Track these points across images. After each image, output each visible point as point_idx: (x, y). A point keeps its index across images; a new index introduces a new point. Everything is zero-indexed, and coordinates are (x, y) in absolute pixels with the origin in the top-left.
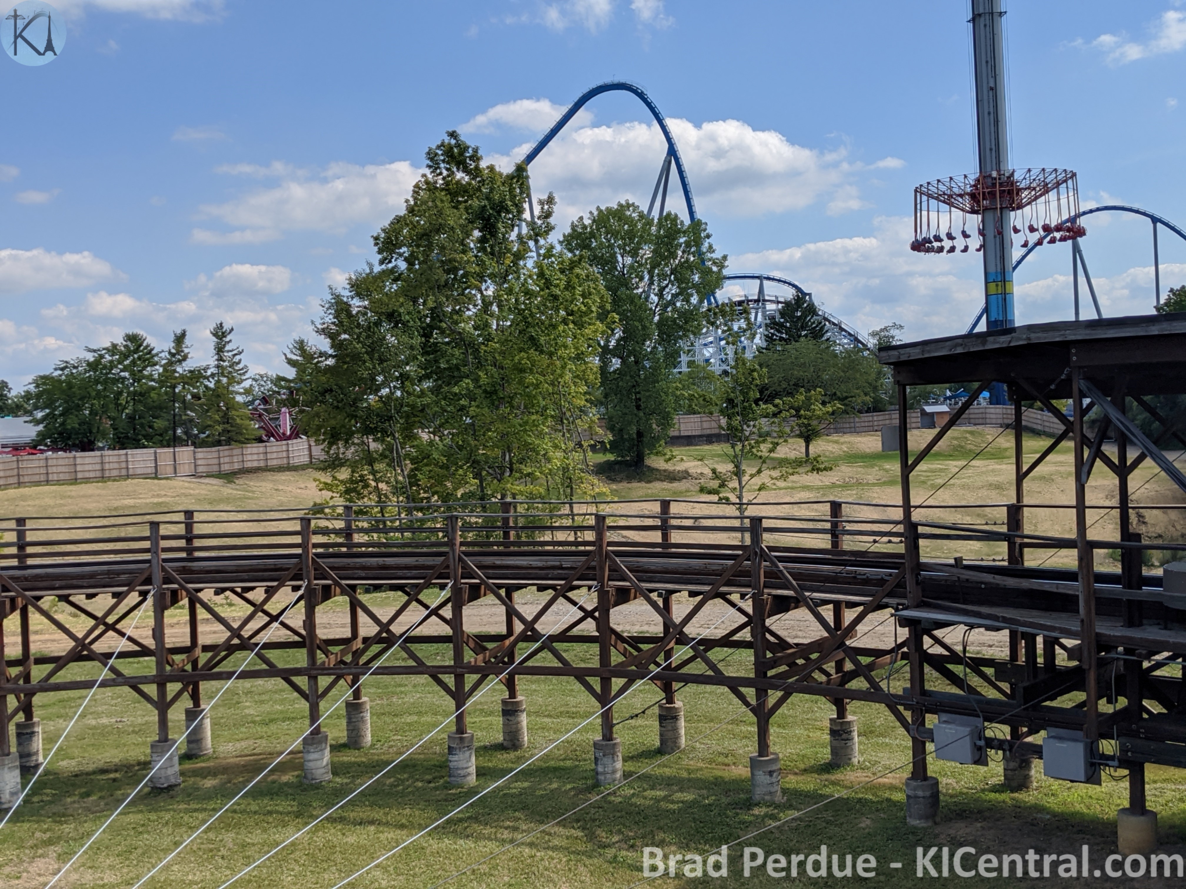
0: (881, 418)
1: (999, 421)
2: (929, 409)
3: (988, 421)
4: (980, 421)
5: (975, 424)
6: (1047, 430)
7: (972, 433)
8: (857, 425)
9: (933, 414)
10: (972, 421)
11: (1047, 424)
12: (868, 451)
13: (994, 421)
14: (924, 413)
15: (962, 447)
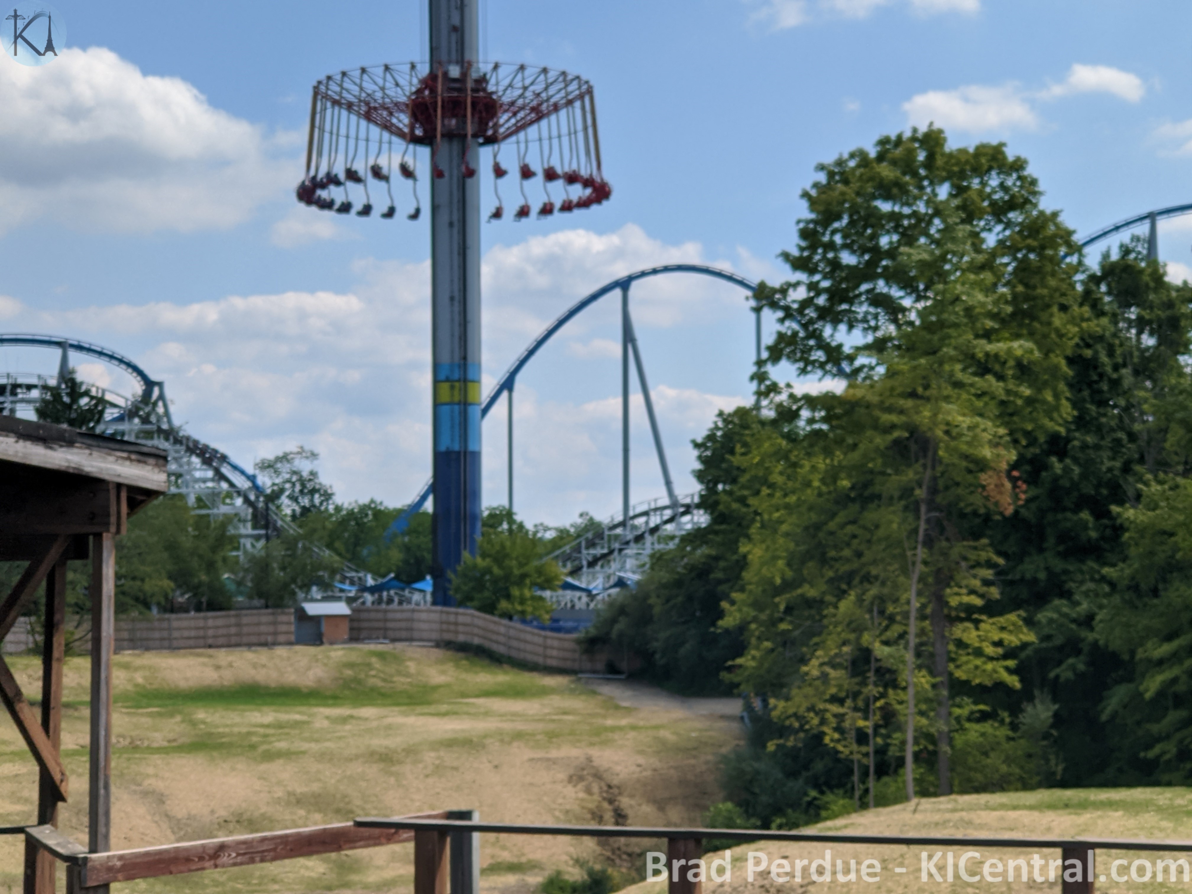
0: (220, 622)
1: (435, 636)
2: (313, 609)
3: (416, 635)
4: (404, 634)
5: (394, 640)
6: (514, 654)
7: (381, 656)
8: (176, 634)
9: (317, 619)
10: (391, 634)
11: (515, 643)
12: (183, 685)
13: (425, 635)
14: (302, 616)
15: (359, 682)
